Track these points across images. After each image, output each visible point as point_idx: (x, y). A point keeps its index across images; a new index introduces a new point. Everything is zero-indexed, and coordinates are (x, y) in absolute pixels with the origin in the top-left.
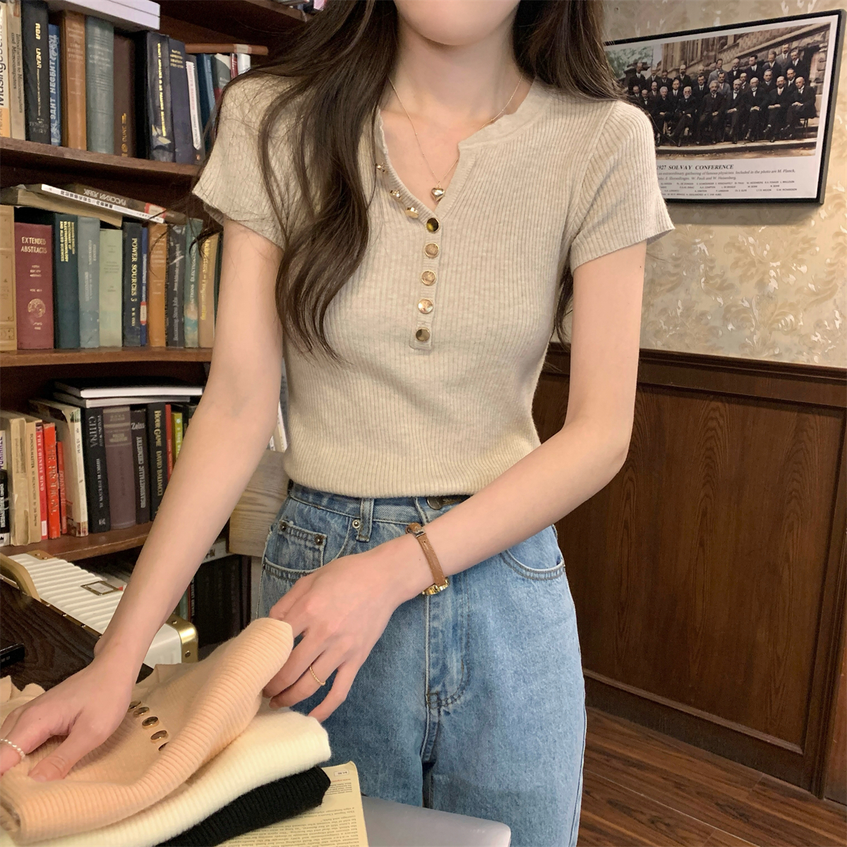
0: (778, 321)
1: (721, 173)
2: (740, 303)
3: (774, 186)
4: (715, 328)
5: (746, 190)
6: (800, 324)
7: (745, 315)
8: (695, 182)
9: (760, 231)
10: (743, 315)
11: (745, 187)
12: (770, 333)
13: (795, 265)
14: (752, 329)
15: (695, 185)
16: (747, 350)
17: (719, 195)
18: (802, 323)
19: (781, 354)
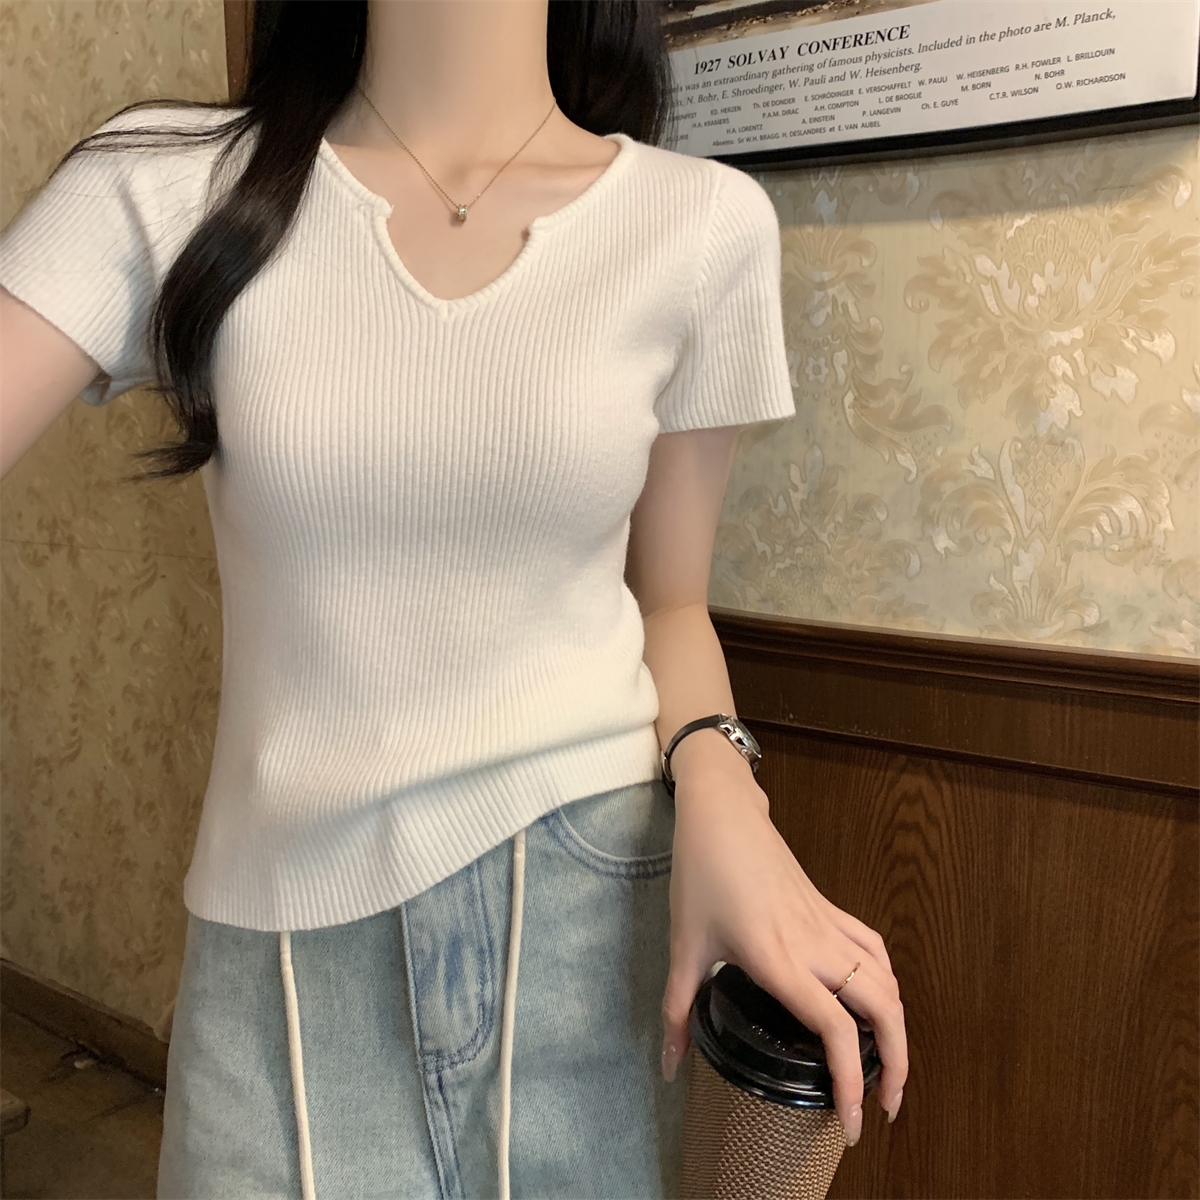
0: (1090, 519)
1: (874, 56)
2: (965, 465)
3: (1047, 75)
4: (899, 547)
5: (955, 102)
6: (1162, 526)
7: (983, 503)
8: (798, 93)
9: (1011, 233)
10: (978, 504)
11: (951, 90)
12: (1067, 559)
13: (1132, 333)
14: (1008, 548)
15: (798, 105)
16: (997, 614)
17: (872, 125)
18: (1167, 524)
19: (1107, 624)
